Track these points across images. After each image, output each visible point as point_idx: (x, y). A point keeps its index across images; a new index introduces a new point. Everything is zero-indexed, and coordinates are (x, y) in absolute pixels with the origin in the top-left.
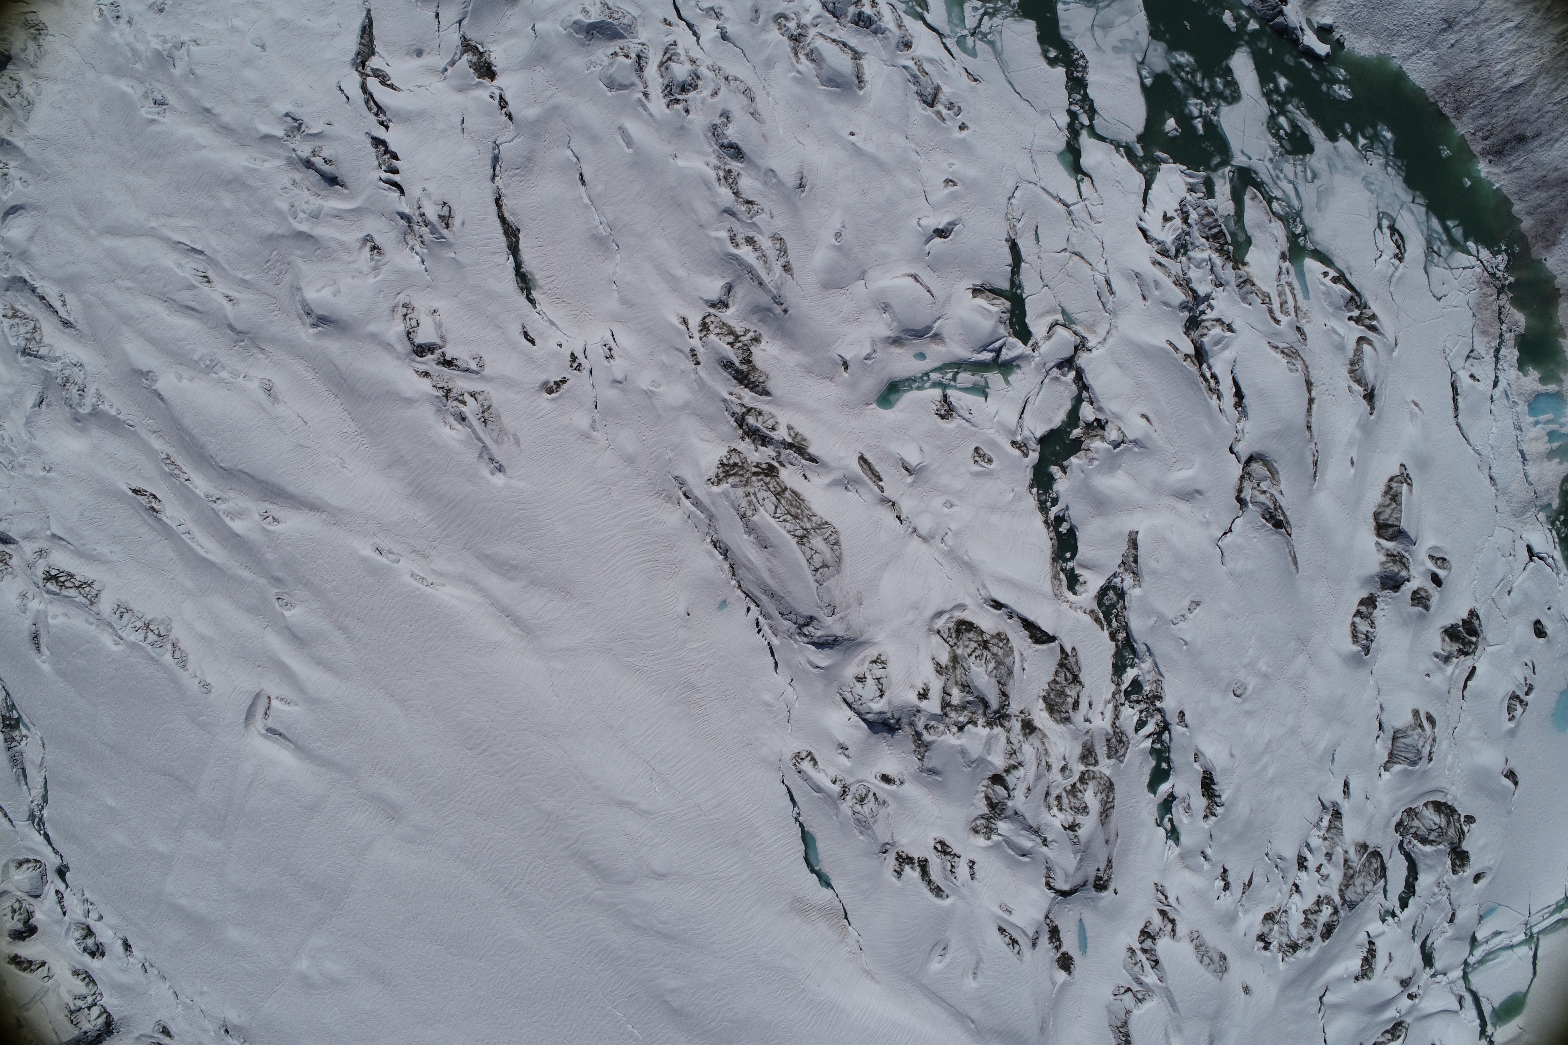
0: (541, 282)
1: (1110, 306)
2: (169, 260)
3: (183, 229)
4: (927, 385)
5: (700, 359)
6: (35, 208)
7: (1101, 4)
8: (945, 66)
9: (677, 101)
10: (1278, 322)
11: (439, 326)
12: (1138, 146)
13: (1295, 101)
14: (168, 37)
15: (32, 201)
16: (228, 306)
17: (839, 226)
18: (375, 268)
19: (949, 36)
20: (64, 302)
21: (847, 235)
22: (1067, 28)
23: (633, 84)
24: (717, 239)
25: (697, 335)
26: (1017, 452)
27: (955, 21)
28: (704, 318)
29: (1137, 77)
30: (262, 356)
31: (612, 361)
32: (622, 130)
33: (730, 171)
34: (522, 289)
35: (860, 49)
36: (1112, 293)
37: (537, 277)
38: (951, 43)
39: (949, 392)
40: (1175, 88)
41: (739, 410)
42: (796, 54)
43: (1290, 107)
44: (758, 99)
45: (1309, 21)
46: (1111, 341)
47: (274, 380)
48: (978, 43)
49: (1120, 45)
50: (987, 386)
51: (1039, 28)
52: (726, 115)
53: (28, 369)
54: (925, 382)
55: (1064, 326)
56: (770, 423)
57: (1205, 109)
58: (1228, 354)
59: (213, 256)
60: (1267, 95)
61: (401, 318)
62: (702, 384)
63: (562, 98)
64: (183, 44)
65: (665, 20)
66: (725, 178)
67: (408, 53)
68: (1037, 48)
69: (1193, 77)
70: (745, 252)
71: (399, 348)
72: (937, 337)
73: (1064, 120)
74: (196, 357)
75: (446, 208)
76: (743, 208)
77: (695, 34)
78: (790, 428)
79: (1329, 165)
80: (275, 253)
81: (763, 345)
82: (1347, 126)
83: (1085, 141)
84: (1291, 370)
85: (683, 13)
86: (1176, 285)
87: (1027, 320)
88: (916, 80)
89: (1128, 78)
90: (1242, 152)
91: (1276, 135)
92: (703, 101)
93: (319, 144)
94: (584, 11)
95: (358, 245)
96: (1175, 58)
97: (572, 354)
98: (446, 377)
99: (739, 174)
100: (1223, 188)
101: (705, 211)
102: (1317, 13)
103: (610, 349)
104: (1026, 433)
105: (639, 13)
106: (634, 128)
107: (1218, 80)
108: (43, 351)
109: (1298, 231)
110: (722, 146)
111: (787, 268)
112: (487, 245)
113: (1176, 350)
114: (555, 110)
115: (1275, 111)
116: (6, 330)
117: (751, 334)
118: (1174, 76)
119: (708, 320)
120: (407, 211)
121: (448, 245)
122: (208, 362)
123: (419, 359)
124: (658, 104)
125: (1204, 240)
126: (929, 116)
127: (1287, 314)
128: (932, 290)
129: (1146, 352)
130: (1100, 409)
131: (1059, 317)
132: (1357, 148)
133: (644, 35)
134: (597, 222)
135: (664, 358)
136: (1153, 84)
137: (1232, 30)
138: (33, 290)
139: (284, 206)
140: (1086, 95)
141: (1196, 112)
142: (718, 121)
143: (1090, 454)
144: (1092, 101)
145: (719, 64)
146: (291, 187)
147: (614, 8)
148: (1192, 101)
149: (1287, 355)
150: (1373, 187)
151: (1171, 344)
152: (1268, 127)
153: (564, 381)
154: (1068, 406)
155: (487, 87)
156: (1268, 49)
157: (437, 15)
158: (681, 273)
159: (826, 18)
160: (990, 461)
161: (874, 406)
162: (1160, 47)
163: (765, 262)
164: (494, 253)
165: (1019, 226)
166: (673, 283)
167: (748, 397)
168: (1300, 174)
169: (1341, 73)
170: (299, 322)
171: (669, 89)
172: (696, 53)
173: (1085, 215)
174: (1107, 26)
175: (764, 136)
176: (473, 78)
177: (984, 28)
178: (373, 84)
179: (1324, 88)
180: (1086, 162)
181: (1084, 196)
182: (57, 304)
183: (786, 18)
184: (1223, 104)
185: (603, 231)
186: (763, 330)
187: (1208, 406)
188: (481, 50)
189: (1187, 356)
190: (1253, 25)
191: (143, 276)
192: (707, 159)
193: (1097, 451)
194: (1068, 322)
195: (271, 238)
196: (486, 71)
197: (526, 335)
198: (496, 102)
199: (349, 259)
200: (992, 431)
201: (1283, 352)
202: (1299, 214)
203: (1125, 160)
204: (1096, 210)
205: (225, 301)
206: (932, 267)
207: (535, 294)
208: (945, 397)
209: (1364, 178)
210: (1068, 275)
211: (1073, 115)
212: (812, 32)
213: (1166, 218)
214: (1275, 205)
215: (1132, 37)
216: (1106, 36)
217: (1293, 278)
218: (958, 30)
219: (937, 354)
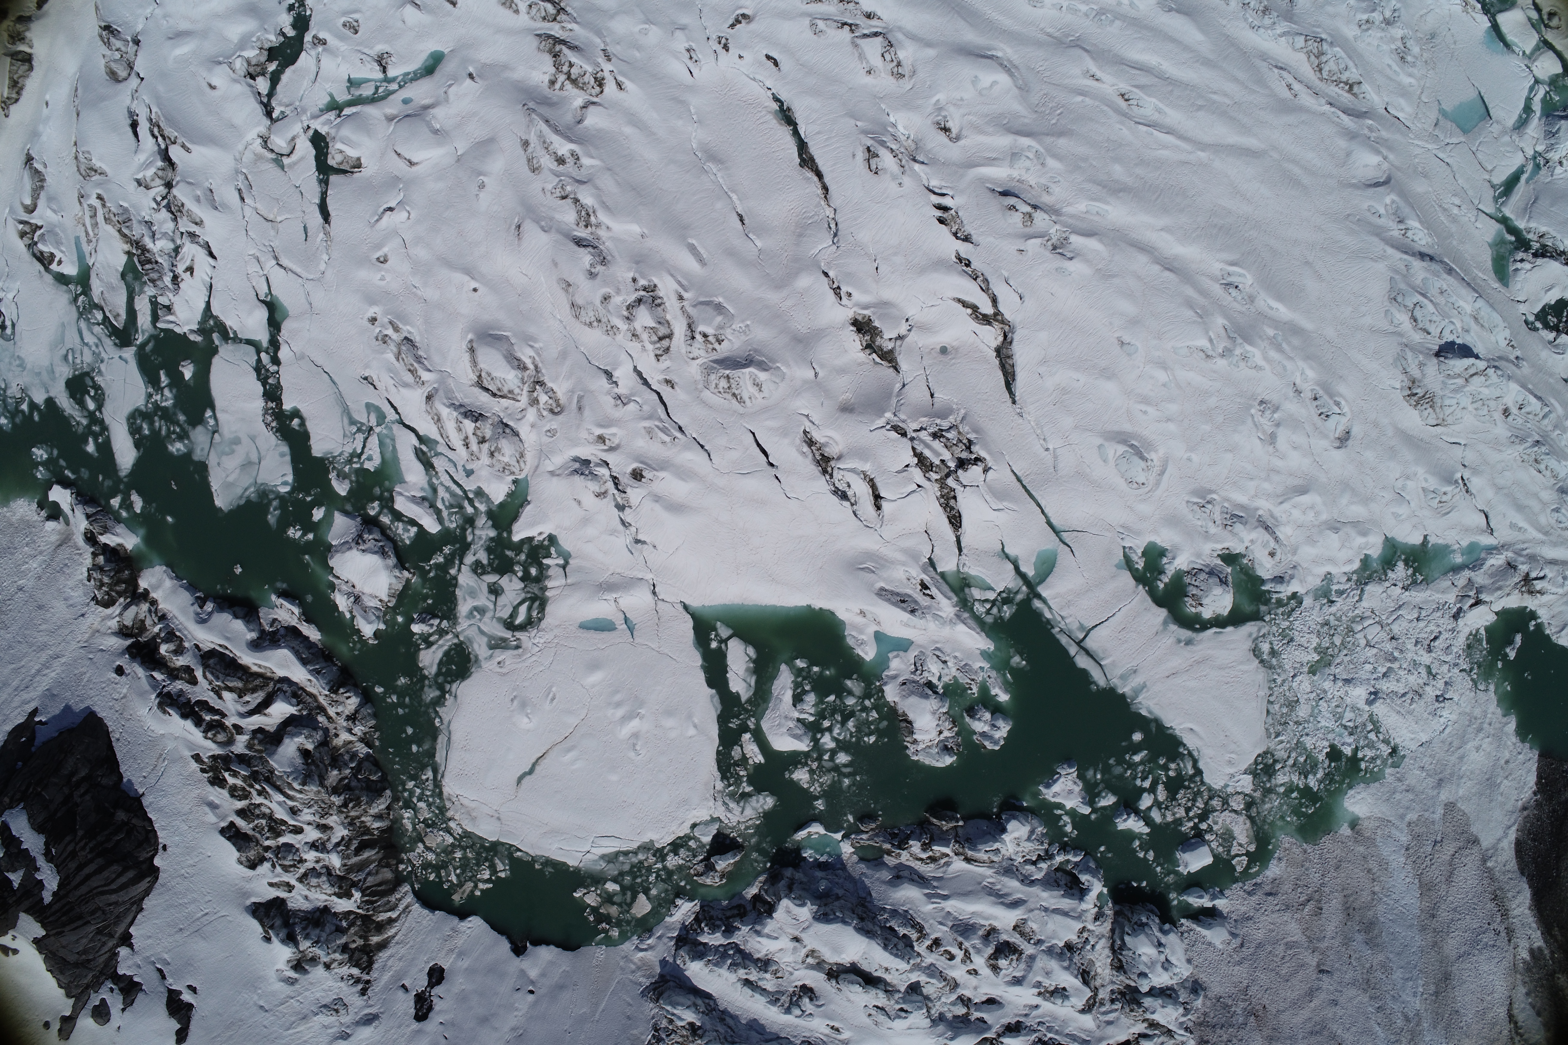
0: (770, 117)
1: (241, 177)
2: (1173, 117)
3: (1165, 147)
4: (400, 78)
5: (601, 53)
6: (1354, 186)
7: (252, 489)
8: (393, 382)
9: (645, 289)
10: (99, 197)
11: (862, 57)
12: (217, 342)
13: (80, 430)
14: (1242, 364)
15: (1359, 192)
16: (1094, 69)
17: (482, 195)
18: (941, 109)
19: (393, 422)
20: (1290, 89)
21: (474, 189)
22: (282, 455)
23: (695, 306)
24: (593, 157)
25: (606, 74)
26: (321, 36)
27: (388, 441)
28: (602, 92)
29: (219, 415)
30: (1049, 30)
31: (687, 45)
32: (701, 261)
33: (586, 226)
34: (789, 109)
35: (477, 390)
36: (239, 190)
37: (775, 121)
38: (391, 415)
39: (381, 76)
40: (185, 414)
41: (562, 17)
42: (536, 367)
43: (85, 422)
44: (568, 307)
45: (67, 523)
46: (241, 147)
47: (1031, 8)
48: (365, 421)
49: (234, 447)
50: (348, 88)
51: (309, 448)
52: (592, 275)
53: (1314, 26)
54: (403, 80)
55: (282, 155)
56: (534, 10)
57: (158, 397)
58: (142, 157)
59: (1123, 118)
60: (105, 428)
61: (903, 63)
62: (599, 33)
63: (773, 297)
64: (1223, 356)
65: (673, 387)
66: (588, 215)
67: (956, 349)
68: (310, 426)
69: (169, 429)
70: (564, 148)
71: (900, 36)
72: (390, 119)
73: (284, 353)
74: (1118, 23)
75: (873, 167)
76: (569, 188)
77: (640, 374)
78: (517, 11)
79: (53, 372)
80: (1054, 121)
81: (546, 79)
82: (36, 418)
83: (263, 336)
84: (89, 152)
85: (656, 397)
86: (183, 205)
87: (314, 152)
88: (418, 359)
89: (227, 412)
90: (126, 362)
91: (97, 387)
92: (618, 291)
93: (1027, 230)
94: (758, 386)
95: (964, 133)
96: (184, 445)
97: (727, 50)
98: (848, 14)
99: (578, 224)
100: (144, 319)
101: (607, 183)
102: (59, 533)
103: (691, 58)
104: (313, 53)
105: (702, 394)
106: (690, 263)
107: (147, 432)
108: (1300, 41)
109: (81, 298)
110: (595, 247)
111: (526, 144)
112: (827, 139)
113: (183, 146)
114: (779, 285)
115: (97, 413)
116: (1351, 64)
117: (558, 86)
118: (186, 426)
119: (598, 89)
120: (917, 167)
121: (865, 132)
122: (1103, 17)
123: (879, 30)
124: (667, 288)
125: (160, 260)
126: (405, 324)
127: (90, 206)
128: (396, 156)
129: (209, 140)
130: (251, 86)
131: (286, 161)
132: (30, 397)
133: (694, 370)
134: (719, 175)
135: (637, 54)
136: (204, 411)
137: (134, 492)
138: (1331, 104)
139: (1051, 163)
140: (264, 385)
141: (167, 392)
142: (599, 268)
143: (259, 44)
144: (259, 379)
145: (609, 338)
146: (1049, 184)
147: (729, 396)
148: (169, 403)
149: (91, 169)
150: (18, 362)
151: (188, 150)
152: (104, 394)
153: (732, 26)
154: (279, 87)
155: (857, 305)
156: (103, 480)
157: (932, 395)
158: (628, 130)
159: (512, 419)
160: (344, 25)
161: (446, 51)
162: (197, 456)
163: (544, 142)
164: (818, 133)
165: (321, 235)
166: (634, 120)
167: (555, 30)
168: (77, 355)
169: (41, 473)
170: (1016, 62)
171: (656, 302)
172: (634, 347)
173: (262, 259)
174: (247, 465)
175: (556, 264)
176: (874, 314)
177: (360, 437)
178: (987, 308)
179: (55, 452)
180: (262, 314)
181: (264, 279)
182: (1296, 86)
183: (551, 411)
184: (143, 408)
185: (712, 166)
186: (547, 92)
187: (159, 107)
188: (874, 356)
189: (174, 143)
190: (115, 502)
191: (1200, 102)
192: (610, 234)
193: (253, 48)
194: (279, 159)
195: (1061, 134)
196: (862, 326)
197: (776, 64)
198: (844, 289)
199: (970, 117)
200: (342, 49)
201: (96, 171)
202: (81, 314)
203: (229, 323)
204: (254, 268)
205: (1099, 74)
206: (397, 179)
207: (775, 106)
208: (384, 72)
209: (25, 368)
210: (278, 200)
211: (276, 361)
212: (524, 399)
213: (190, 269)
214: (99, 316)
215: (224, 458)
216: (247, 454)
217: (86, 248)
218: (384, 431)
219: (392, 107)
